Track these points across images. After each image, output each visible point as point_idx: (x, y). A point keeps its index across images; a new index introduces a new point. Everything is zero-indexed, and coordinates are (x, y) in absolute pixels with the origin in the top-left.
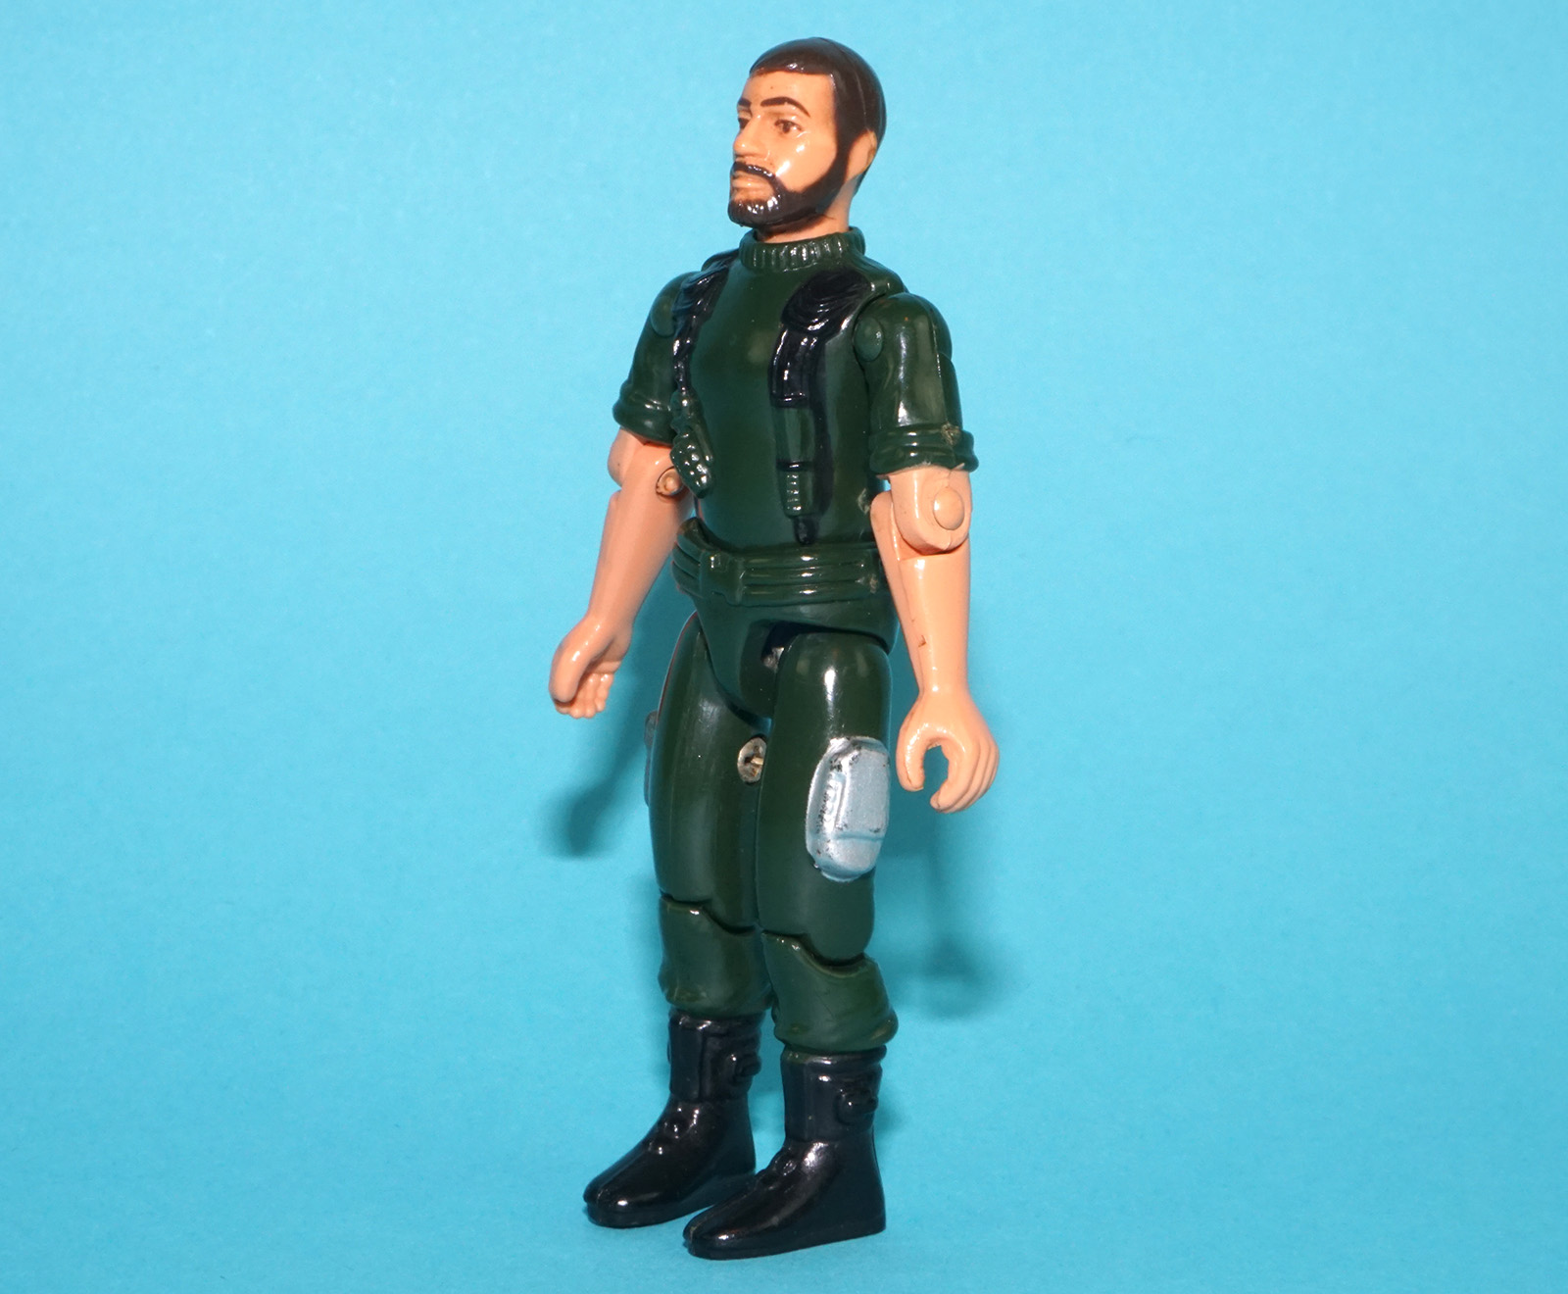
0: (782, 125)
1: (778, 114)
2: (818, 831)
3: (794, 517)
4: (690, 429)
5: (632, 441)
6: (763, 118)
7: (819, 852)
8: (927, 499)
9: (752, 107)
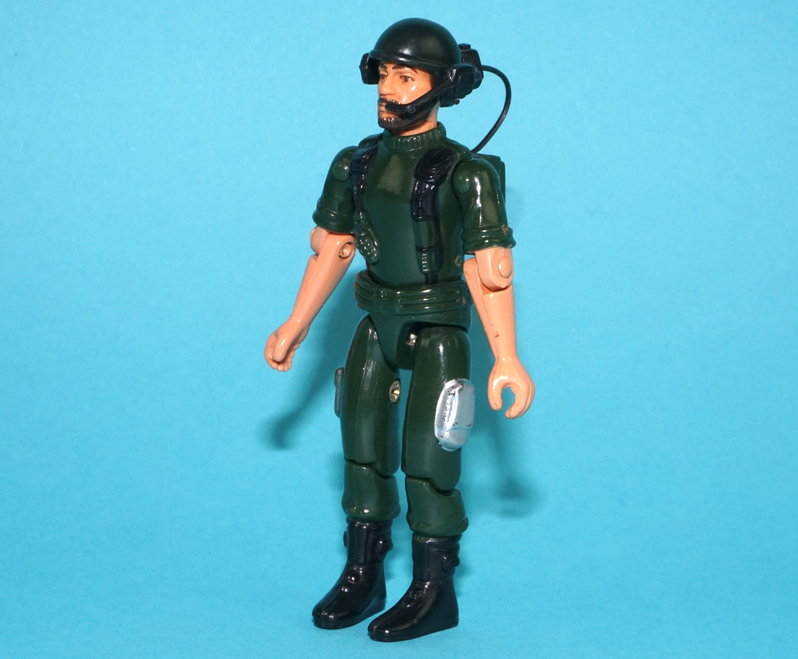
0: (403, 78)
1: (401, 73)
2: (442, 426)
3: (425, 274)
4: (365, 231)
5: (323, 232)
6: (394, 75)
7: (442, 437)
8: (495, 263)
9: (388, 70)
